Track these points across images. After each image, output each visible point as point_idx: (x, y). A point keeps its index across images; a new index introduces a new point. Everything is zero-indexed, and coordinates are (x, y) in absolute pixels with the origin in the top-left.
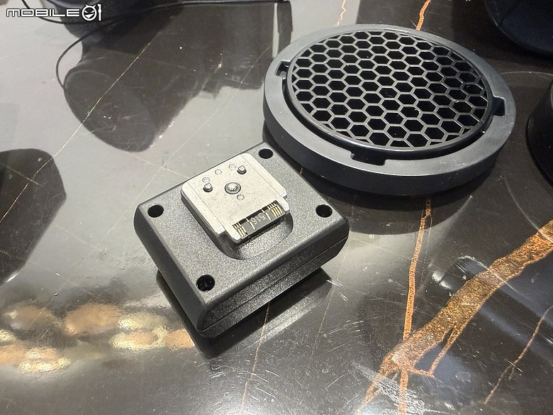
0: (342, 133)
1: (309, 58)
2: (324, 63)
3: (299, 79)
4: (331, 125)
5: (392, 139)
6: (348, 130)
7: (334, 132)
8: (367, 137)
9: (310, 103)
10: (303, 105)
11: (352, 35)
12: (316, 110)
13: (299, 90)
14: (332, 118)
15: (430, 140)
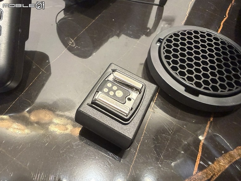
0: (182, 78)
1: (172, 39)
2: (178, 43)
3: (166, 48)
4: (178, 74)
5: (204, 86)
6: (185, 77)
7: (179, 77)
8: (193, 83)
9: (170, 61)
10: (167, 61)
11: (192, 32)
12: (172, 65)
13: (166, 54)
14: (179, 70)
15: (220, 90)
